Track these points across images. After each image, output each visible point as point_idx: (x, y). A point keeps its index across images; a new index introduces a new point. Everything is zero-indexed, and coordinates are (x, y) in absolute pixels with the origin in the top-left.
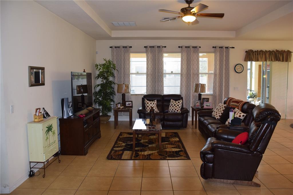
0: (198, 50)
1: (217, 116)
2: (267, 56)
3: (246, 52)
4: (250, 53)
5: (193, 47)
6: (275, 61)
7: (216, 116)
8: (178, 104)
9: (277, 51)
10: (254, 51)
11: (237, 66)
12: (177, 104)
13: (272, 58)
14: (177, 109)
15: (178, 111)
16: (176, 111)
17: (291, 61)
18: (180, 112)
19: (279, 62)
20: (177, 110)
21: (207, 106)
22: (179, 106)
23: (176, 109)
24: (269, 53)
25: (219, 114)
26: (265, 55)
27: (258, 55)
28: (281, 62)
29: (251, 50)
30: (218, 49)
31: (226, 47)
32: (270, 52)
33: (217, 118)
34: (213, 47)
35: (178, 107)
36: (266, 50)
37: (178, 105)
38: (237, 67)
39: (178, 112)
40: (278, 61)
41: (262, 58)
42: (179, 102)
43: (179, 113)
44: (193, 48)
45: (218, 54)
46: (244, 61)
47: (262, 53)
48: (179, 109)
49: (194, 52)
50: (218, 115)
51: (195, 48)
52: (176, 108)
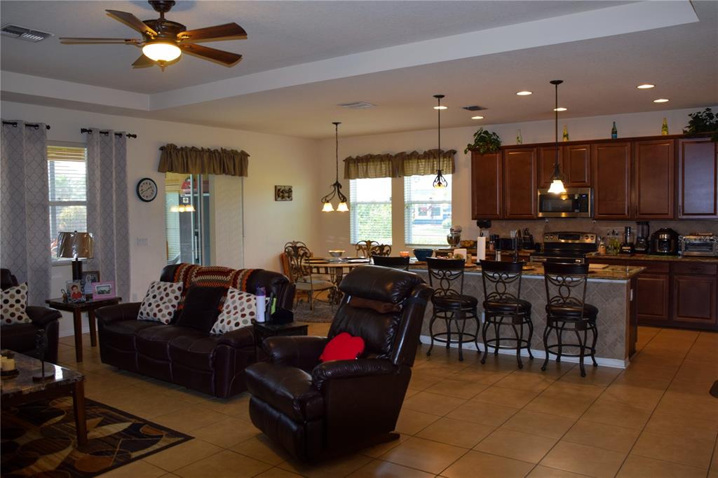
0: (44, 134)
1: (164, 316)
2: (206, 160)
3: (162, 149)
4: (170, 152)
5: (27, 125)
6: (220, 174)
7: (159, 315)
8: (18, 297)
9: (224, 151)
10: (179, 147)
11: (141, 184)
12: (12, 296)
13: (216, 167)
14: (18, 314)
15: (20, 318)
16: (14, 320)
17: (247, 176)
18: (30, 321)
19: (228, 176)
20: (17, 316)
21: (101, 292)
22: (21, 303)
23: (13, 315)
24: (208, 154)
25: (167, 308)
26: (202, 158)
27: (187, 157)
28: (230, 176)
29: (171, 145)
30: (96, 136)
31: (116, 134)
32: (212, 153)
33: (163, 320)
34: (83, 130)
35: (18, 306)
36: (202, 148)
37: (18, 301)
38: (144, 187)
39: (23, 321)
40: (226, 174)
41: (195, 164)
42: (18, 292)
43: (27, 323)
44: (28, 128)
45: (97, 150)
46: (159, 171)
47: (194, 154)
48: (23, 313)
49: (29, 138)
50: (165, 312)
51: (33, 128)
52: (12, 310)
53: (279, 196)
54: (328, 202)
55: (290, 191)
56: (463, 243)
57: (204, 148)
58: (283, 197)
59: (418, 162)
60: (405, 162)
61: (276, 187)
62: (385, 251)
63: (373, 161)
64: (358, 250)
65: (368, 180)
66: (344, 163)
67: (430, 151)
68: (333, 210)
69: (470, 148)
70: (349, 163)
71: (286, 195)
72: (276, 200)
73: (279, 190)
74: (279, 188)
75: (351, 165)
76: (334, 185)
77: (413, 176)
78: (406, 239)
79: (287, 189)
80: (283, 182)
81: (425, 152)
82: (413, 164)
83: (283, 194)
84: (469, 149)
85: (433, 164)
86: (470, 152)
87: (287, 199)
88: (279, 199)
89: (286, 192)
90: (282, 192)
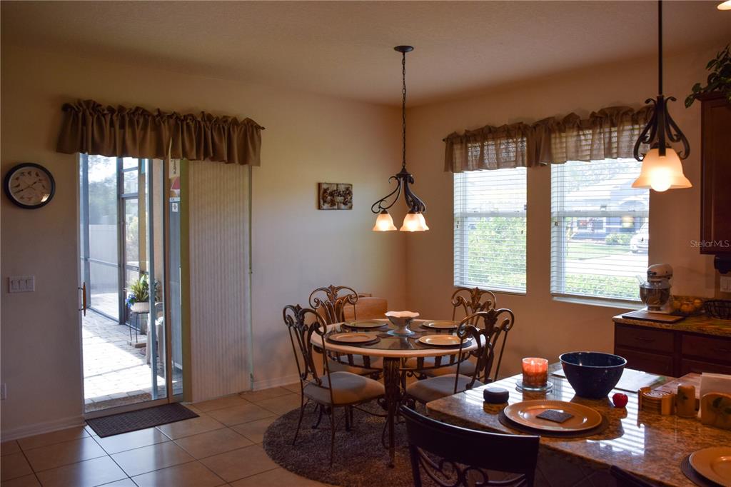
2: (166, 134)
3: (66, 108)
4: (84, 115)
6: (198, 158)
9: (208, 117)
10: (104, 106)
13: (187, 145)
19: (216, 164)
24: (172, 121)
26: (157, 129)
27: (122, 126)
28: (222, 164)
32: (180, 121)
36: (159, 110)
40: (213, 160)
41: (142, 140)
46: (57, 151)
47: (141, 121)
53: (325, 202)
54: (384, 212)
55: (347, 193)
56: (677, 303)
57: (162, 109)
58: (333, 203)
59: (579, 135)
60: (553, 136)
61: (319, 185)
62: (498, 325)
63: (493, 139)
64: (456, 305)
65: (485, 173)
66: (444, 143)
67: (602, 111)
68: (396, 229)
69: (698, 94)
70: (452, 144)
71: (340, 199)
72: (319, 208)
73: (325, 191)
74: (325, 186)
75: (455, 147)
76: (398, 177)
77: (569, 163)
78: (553, 284)
79: (342, 188)
80: (334, 177)
81: (593, 114)
82: (570, 140)
83: (333, 197)
84: (696, 96)
85: (610, 138)
86: (697, 104)
87: (343, 206)
88: (326, 206)
89: (339, 195)
90: (332, 194)
